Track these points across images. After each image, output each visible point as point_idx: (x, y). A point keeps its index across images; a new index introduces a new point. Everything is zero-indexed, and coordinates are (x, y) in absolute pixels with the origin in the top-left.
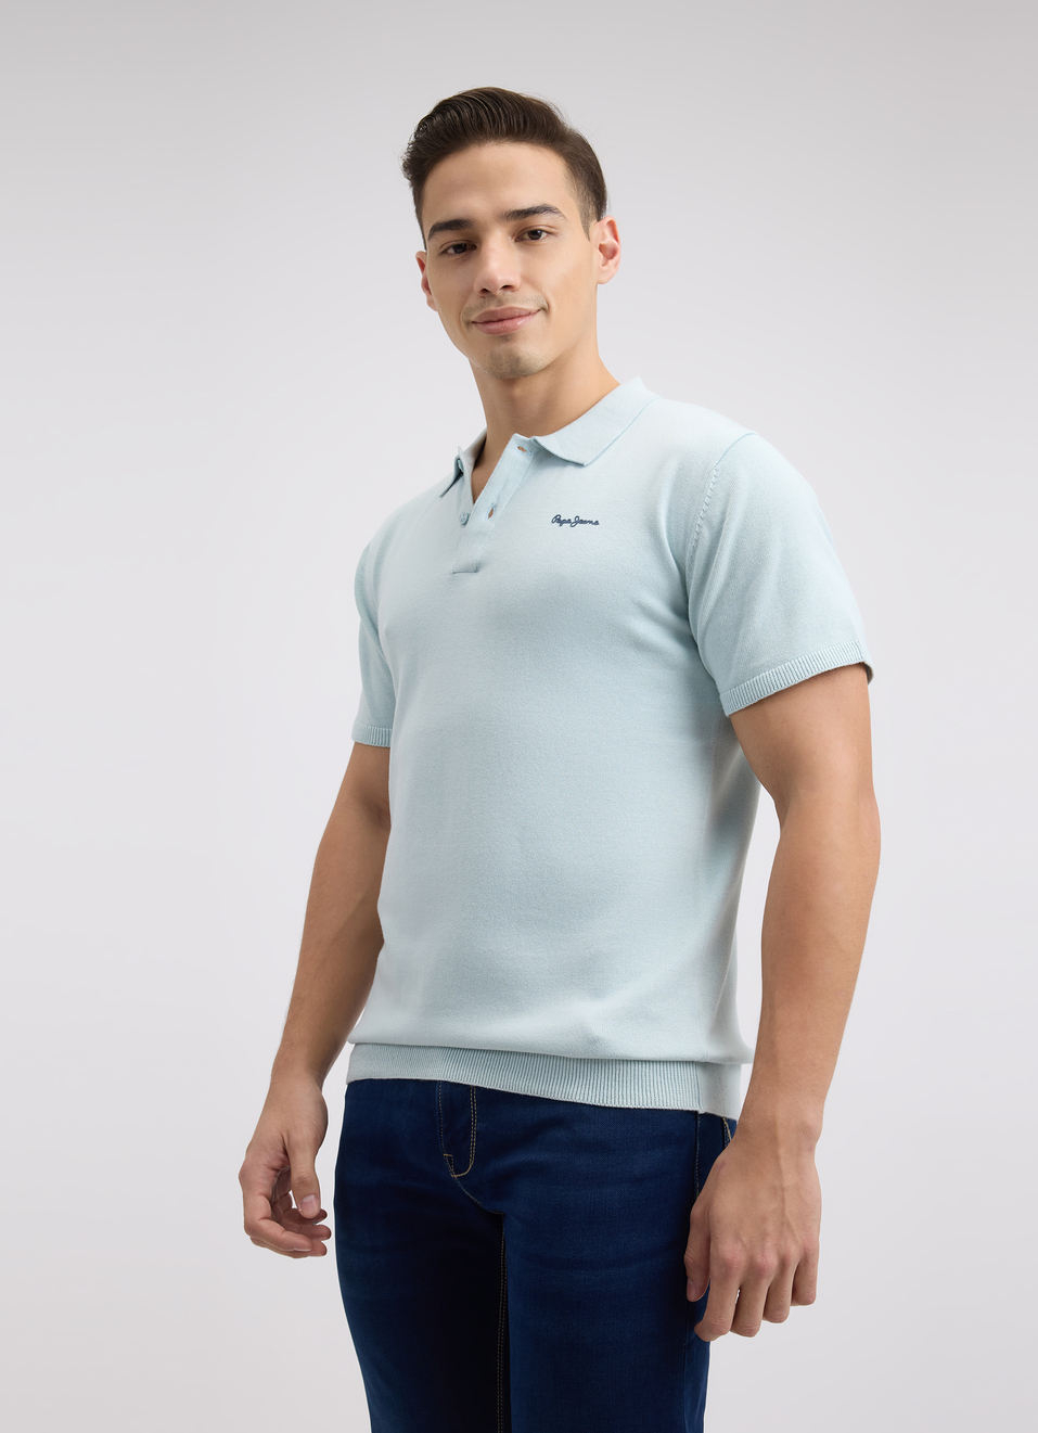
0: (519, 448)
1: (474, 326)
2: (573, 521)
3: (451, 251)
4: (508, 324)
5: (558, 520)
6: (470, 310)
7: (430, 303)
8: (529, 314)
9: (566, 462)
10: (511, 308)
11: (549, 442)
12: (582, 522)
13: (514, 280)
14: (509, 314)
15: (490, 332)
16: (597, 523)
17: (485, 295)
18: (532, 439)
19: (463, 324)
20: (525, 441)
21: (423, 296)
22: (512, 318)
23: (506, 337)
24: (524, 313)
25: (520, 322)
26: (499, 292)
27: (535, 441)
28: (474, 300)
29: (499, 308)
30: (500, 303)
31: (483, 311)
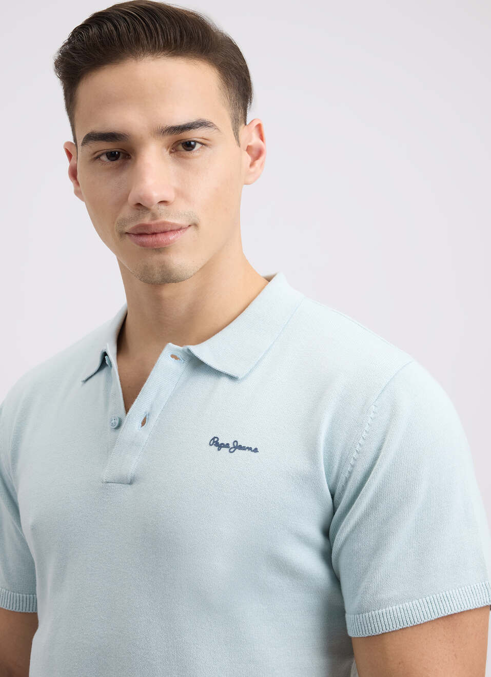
0: (173, 356)
1: (127, 236)
2: (231, 446)
3: (104, 158)
4: (161, 238)
5: (216, 443)
6: (124, 221)
7: (78, 193)
8: (180, 229)
9: (218, 373)
10: (164, 223)
11: (202, 351)
12: (241, 448)
13: (169, 195)
14: (161, 228)
15: (142, 245)
16: (256, 450)
17: (139, 208)
18: (185, 348)
19: (116, 234)
20: (178, 350)
21: (70, 184)
22: (165, 232)
23: (160, 249)
24: (175, 228)
25: (171, 237)
26: (154, 208)
27: (189, 350)
28: (127, 212)
29: (153, 223)
30: (154, 217)
31: (138, 223)
